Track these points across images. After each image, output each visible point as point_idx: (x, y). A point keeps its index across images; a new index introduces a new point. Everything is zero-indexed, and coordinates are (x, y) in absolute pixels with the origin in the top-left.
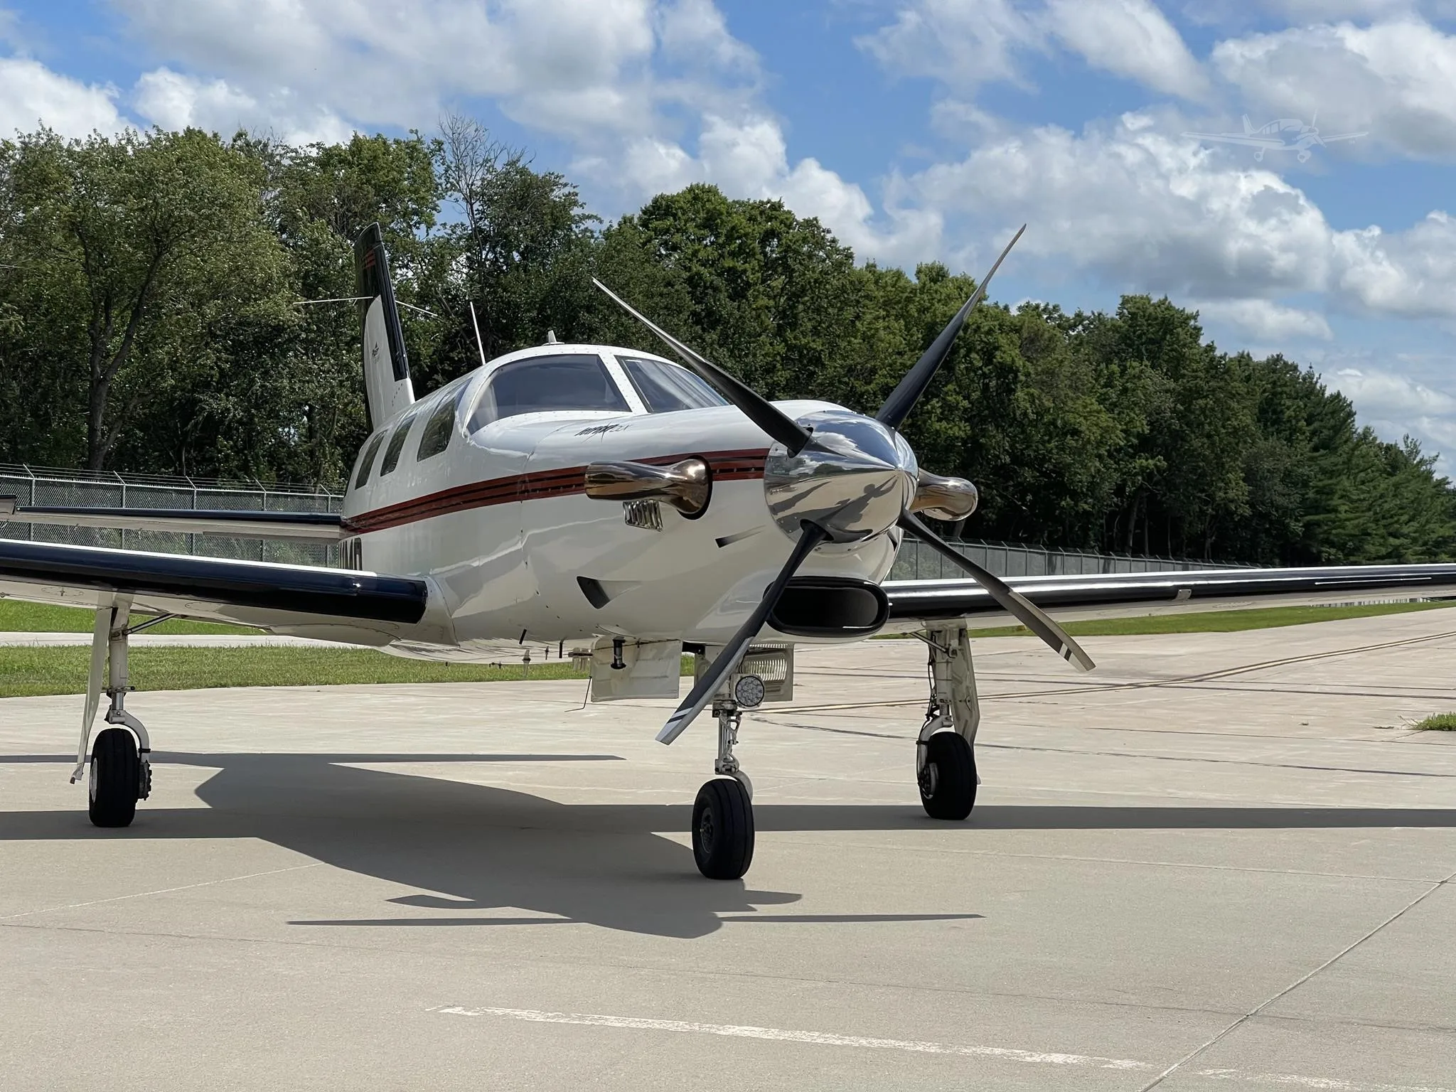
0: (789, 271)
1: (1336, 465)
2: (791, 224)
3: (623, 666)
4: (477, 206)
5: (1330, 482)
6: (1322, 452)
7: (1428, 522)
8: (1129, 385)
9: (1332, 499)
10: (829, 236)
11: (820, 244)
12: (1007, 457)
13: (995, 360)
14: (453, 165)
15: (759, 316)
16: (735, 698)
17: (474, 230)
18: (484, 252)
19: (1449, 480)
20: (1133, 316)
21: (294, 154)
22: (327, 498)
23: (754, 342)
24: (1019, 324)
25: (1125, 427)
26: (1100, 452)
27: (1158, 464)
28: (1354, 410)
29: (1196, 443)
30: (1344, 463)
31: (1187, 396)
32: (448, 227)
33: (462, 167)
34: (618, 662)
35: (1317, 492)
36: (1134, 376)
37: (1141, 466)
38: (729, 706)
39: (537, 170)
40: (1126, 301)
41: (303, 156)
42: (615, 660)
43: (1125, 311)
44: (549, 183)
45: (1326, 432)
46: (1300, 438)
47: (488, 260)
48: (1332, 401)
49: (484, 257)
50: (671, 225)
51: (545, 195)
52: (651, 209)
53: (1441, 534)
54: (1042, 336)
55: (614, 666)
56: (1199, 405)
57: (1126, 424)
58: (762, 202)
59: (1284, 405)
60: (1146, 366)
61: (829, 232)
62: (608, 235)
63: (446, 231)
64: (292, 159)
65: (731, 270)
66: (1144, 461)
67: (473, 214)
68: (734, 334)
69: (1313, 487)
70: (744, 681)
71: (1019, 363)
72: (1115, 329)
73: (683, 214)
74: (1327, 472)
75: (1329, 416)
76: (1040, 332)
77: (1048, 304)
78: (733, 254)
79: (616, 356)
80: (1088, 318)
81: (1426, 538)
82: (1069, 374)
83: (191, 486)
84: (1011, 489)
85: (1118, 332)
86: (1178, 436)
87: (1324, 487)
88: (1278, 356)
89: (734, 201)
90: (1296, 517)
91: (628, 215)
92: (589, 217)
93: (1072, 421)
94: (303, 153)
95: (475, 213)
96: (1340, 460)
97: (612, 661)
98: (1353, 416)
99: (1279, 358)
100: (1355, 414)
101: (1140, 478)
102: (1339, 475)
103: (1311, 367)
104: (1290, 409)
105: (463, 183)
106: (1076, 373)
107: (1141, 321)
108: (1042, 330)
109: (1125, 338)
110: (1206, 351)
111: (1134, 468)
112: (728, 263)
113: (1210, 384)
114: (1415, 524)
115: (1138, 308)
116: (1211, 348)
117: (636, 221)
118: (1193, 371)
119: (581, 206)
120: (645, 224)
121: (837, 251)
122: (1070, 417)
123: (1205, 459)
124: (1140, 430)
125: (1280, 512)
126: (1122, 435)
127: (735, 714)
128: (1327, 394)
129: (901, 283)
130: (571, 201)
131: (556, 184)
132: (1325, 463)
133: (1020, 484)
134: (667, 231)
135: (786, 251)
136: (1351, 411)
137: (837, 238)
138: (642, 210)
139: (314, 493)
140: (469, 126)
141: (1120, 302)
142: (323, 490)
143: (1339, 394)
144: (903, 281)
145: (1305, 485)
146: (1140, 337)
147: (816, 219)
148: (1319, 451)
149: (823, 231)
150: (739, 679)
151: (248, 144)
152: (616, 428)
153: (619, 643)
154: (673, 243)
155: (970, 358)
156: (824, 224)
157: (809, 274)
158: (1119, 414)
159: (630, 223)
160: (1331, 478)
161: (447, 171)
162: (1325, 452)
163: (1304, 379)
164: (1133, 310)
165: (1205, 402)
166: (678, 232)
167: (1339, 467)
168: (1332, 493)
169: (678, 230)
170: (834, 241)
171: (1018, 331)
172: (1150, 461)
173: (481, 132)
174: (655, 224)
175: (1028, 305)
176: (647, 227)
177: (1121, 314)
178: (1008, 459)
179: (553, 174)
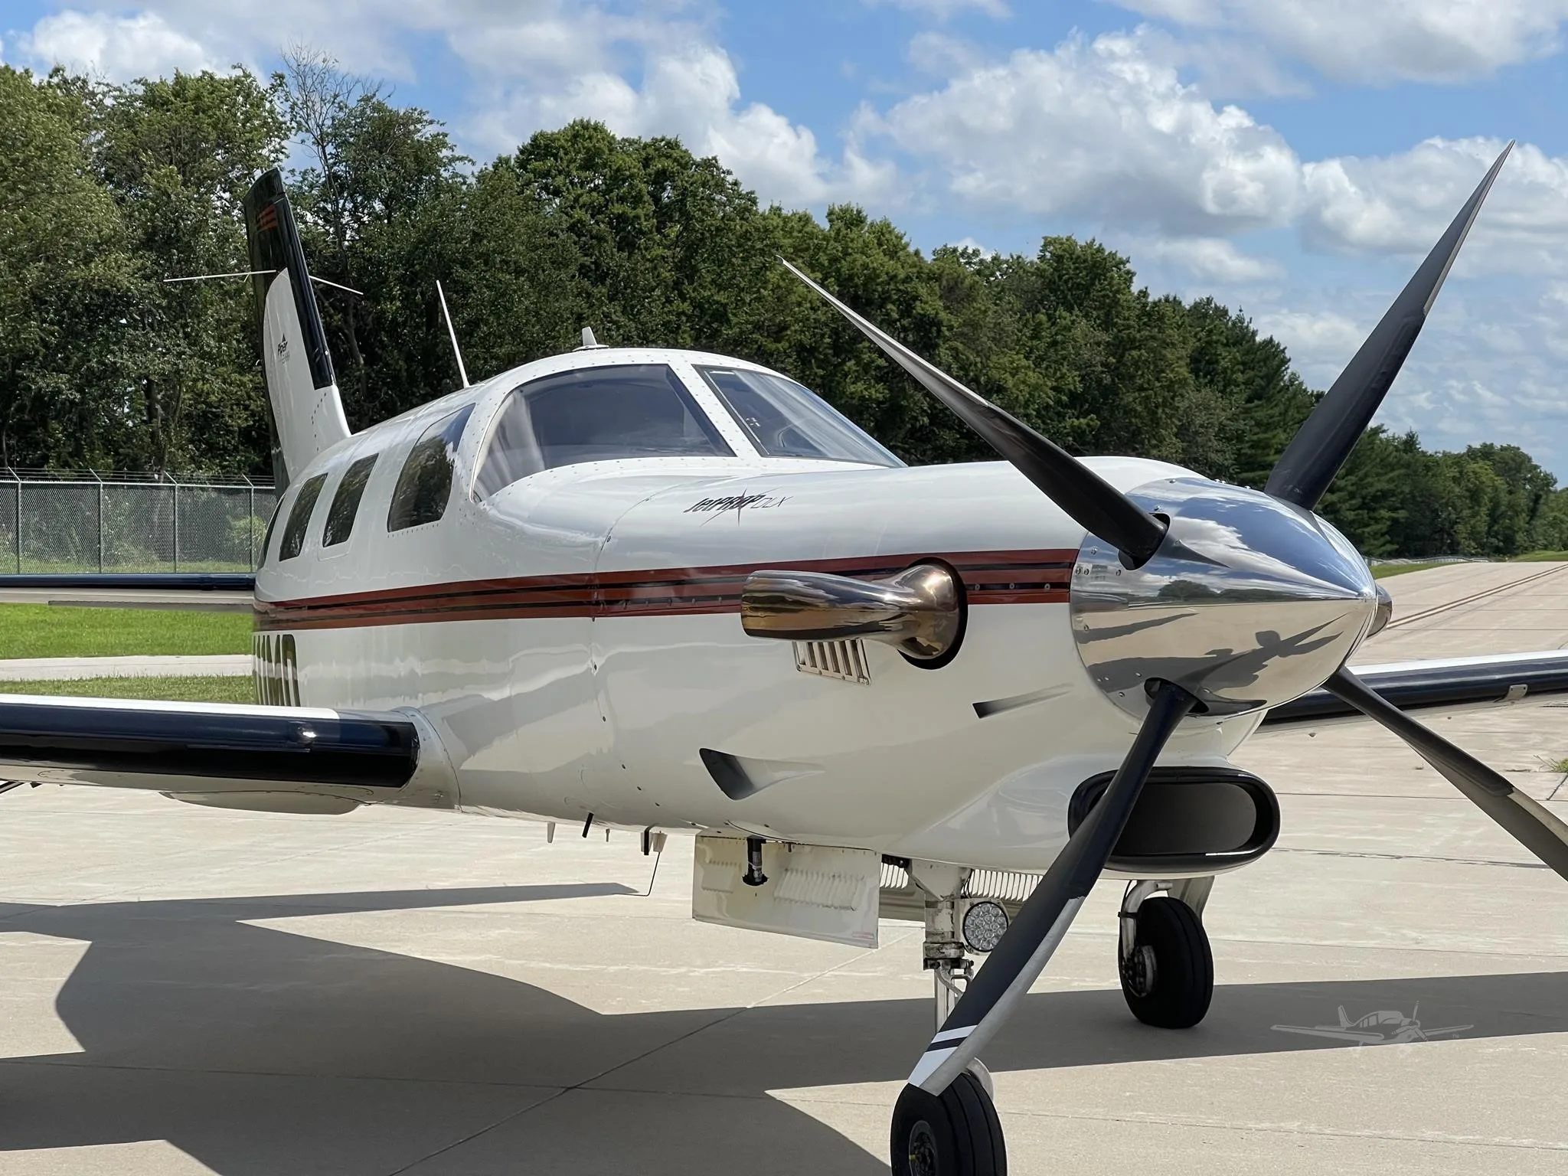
0: (687, 217)
1: (1272, 417)
2: (687, 163)
3: (764, 879)
4: (330, 149)
5: (1266, 436)
6: (1256, 402)
7: (1366, 476)
8: (1059, 338)
9: (1268, 455)
10: (730, 179)
11: (720, 186)
12: (925, 419)
13: (914, 311)
14: (299, 102)
15: (655, 268)
16: (963, 940)
17: (328, 177)
18: (342, 201)
19: (1385, 428)
20: (1059, 259)
21: (117, 93)
22: (173, 488)
23: (648, 298)
24: (938, 272)
25: (1055, 384)
26: (1028, 412)
27: (1091, 423)
28: (1288, 355)
29: (1129, 398)
30: (1280, 414)
31: (1120, 347)
32: (297, 173)
33: (310, 104)
34: (756, 874)
35: (1252, 447)
36: (1065, 328)
37: (1072, 426)
38: (952, 952)
39: (398, 105)
40: (1048, 243)
41: (128, 94)
42: (751, 870)
43: (1047, 254)
44: (410, 120)
45: (1258, 381)
46: (1235, 391)
47: (345, 210)
48: (1264, 348)
49: (340, 206)
50: (552, 165)
51: (408, 134)
52: (529, 147)
53: (1379, 488)
54: (962, 283)
55: (749, 879)
56: (1132, 356)
57: (1056, 381)
58: (656, 139)
59: (1220, 355)
60: (1077, 316)
61: (729, 173)
62: (481, 178)
63: (295, 178)
64: (115, 98)
65: (621, 218)
66: (1075, 420)
67: (325, 157)
68: (625, 289)
69: (1247, 442)
70: (975, 911)
71: (943, 315)
72: (1039, 273)
73: (566, 154)
74: (1262, 425)
75: (1262, 364)
76: (959, 280)
77: (966, 248)
78: (622, 199)
79: (695, 366)
80: (1007, 262)
81: (1364, 492)
82: (992, 325)
83: (15, 479)
84: (929, 452)
85: (1042, 276)
86: (1110, 391)
87: (1260, 441)
88: (1208, 299)
89: (623, 139)
90: (1231, 474)
91: (504, 156)
92: (461, 159)
93: (997, 377)
94: (127, 91)
95: (329, 157)
96: (1276, 411)
97: (746, 872)
98: (1287, 363)
99: (1209, 301)
100: (1290, 360)
101: (1071, 439)
102: (1276, 428)
103: (1241, 311)
104: (1226, 358)
105: (312, 123)
106: (999, 324)
107: (1068, 264)
108: (962, 276)
109: (1051, 286)
110: (1138, 298)
111: (1065, 428)
112: (618, 209)
113: (1142, 333)
114: (1353, 478)
115: (1064, 250)
116: (1144, 294)
117: (513, 162)
118: (1125, 319)
119: (450, 148)
120: (523, 164)
121: (740, 196)
122: (995, 374)
123: (1137, 415)
124: (1072, 388)
125: (1214, 470)
126: (1051, 393)
127: (964, 966)
128: (1258, 339)
129: (808, 229)
130: (439, 141)
131: (419, 121)
132: (1259, 415)
133: (941, 447)
134: (547, 174)
135: (683, 194)
136: (1285, 357)
137: (739, 180)
138: (519, 149)
139: (158, 482)
140: (316, 56)
141: (1042, 244)
142: (169, 479)
143: (1271, 339)
144: (810, 226)
145: (1239, 438)
146: (1066, 282)
147: (714, 158)
148: (1253, 402)
149: (724, 172)
150: (968, 907)
151: (65, 81)
152: (763, 502)
153: (755, 844)
154: (554, 186)
155: (887, 310)
156: (723, 164)
157: (708, 221)
158: (1046, 369)
159: (507, 164)
160: (1265, 432)
161: (292, 108)
162: (1260, 403)
163: (1234, 324)
164: (1059, 252)
165: (1139, 353)
166: (560, 174)
167: (1276, 419)
168: (1267, 446)
169: (560, 172)
170: (736, 183)
171: (938, 279)
172: (1082, 420)
173: (330, 63)
174: (535, 164)
175: (945, 250)
176: (525, 169)
177: (1042, 258)
178: (926, 420)
179: (416, 110)
